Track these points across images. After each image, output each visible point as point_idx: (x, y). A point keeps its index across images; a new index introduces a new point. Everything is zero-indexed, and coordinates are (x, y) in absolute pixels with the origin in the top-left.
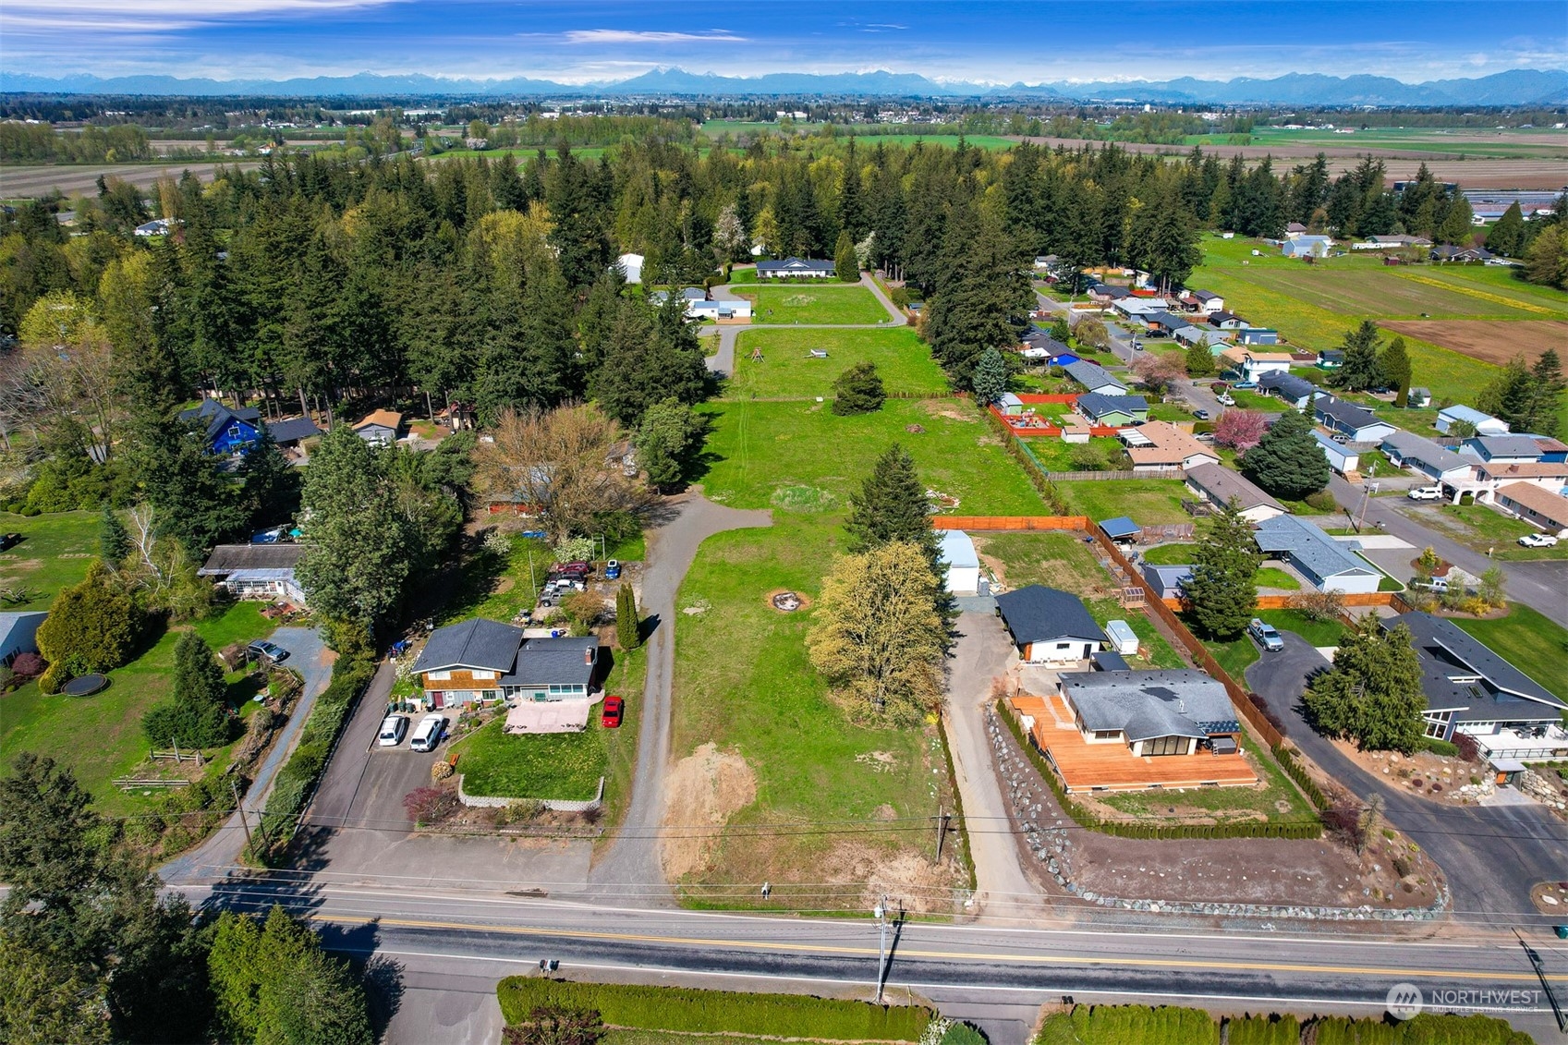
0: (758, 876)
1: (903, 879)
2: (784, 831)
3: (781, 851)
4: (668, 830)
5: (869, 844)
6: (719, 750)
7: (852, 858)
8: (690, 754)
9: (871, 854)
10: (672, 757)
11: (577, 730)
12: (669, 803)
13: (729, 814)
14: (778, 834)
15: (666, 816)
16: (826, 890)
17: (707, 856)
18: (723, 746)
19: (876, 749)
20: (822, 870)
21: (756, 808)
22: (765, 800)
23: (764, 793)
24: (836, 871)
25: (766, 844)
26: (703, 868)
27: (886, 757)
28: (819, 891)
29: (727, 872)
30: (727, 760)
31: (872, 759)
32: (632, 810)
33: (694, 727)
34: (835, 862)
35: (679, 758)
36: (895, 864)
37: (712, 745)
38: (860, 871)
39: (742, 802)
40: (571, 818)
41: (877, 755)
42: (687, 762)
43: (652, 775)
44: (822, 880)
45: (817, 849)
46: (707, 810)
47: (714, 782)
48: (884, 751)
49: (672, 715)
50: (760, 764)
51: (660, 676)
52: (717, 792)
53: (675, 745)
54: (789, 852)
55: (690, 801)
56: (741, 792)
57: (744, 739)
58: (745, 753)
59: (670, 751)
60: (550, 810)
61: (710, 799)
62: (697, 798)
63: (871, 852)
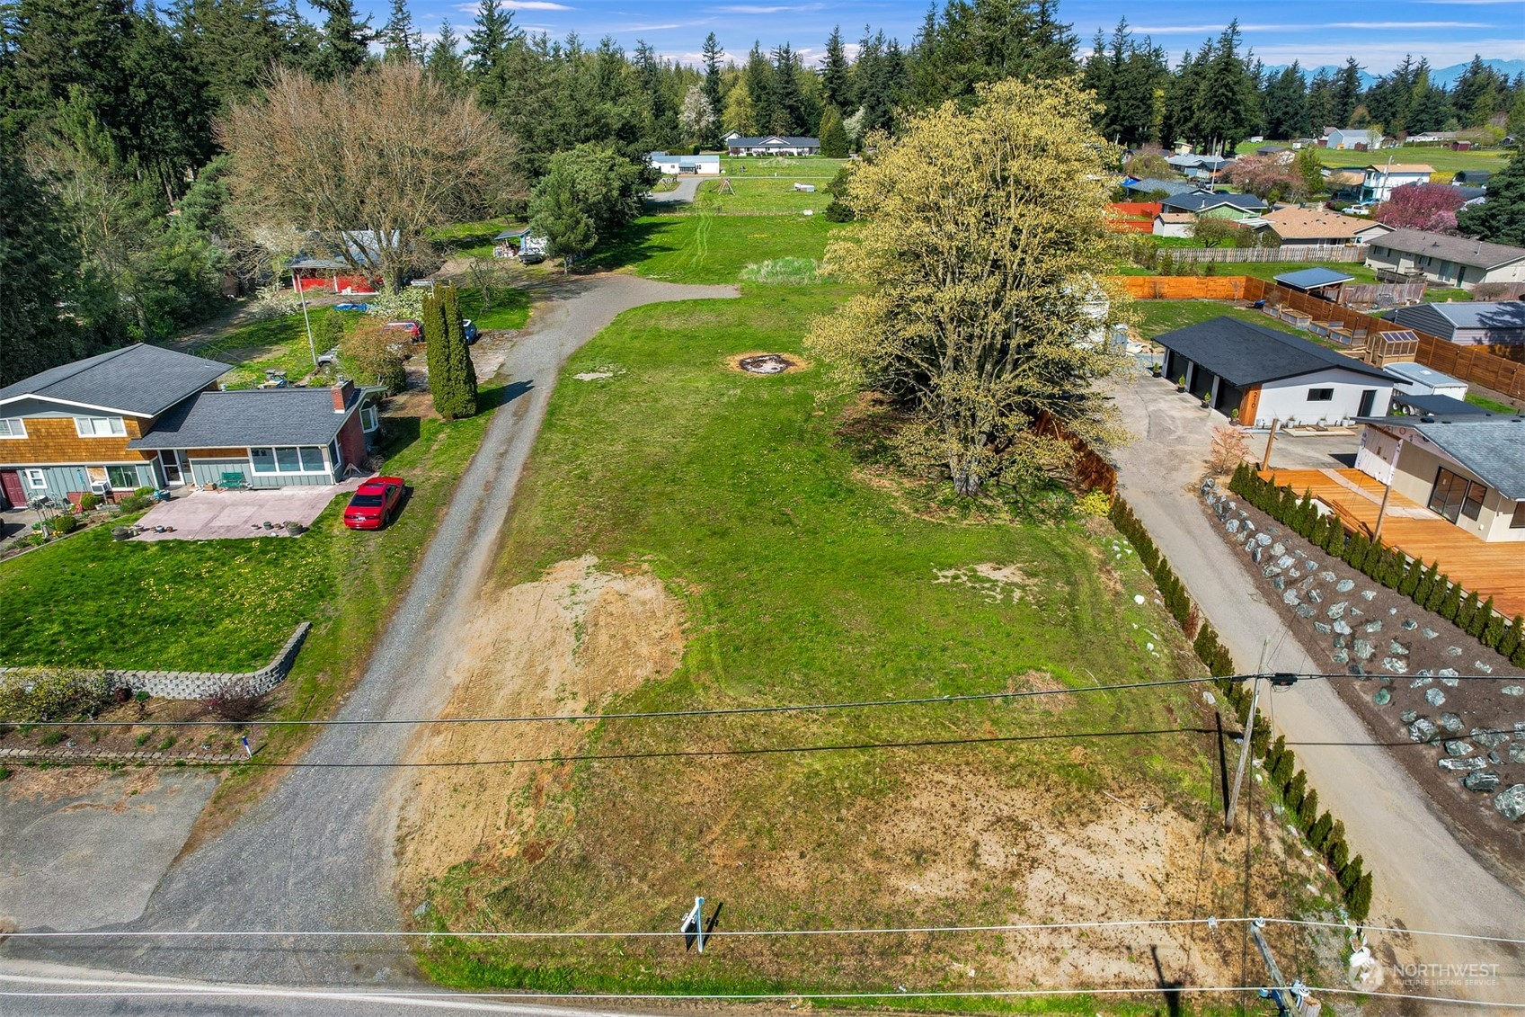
0: (678, 873)
1: (1133, 880)
2: (757, 742)
3: (750, 798)
4: (439, 744)
5: (1010, 774)
6: (602, 568)
7: (964, 816)
8: (534, 576)
9: (1020, 803)
10: (491, 584)
11: (285, 534)
12: (457, 679)
13: (606, 700)
14: (742, 752)
15: (438, 708)
16: (897, 917)
17: (528, 815)
18: (614, 561)
19: (981, 560)
20: (877, 854)
21: (682, 684)
22: (708, 666)
23: (706, 649)
24: (920, 858)
25: (706, 779)
26: (511, 851)
27: (1009, 574)
28: (871, 922)
29: (583, 863)
30: (619, 585)
31: (975, 577)
32: (356, 697)
33: (556, 530)
34: (913, 828)
35: (503, 586)
36: (1098, 832)
37: (590, 560)
38: (995, 855)
39: (644, 672)
40: (187, 716)
41: (984, 570)
42: (525, 594)
43: (433, 619)
44: (876, 884)
45: (855, 790)
46: (551, 694)
47: (579, 629)
48: (1000, 563)
49: (512, 511)
50: (697, 589)
51: (502, 455)
52: (584, 652)
53: (504, 561)
54: (773, 802)
55: (510, 677)
56: (644, 650)
57: (665, 546)
58: (665, 571)
59: (489, 573)
60: (145, 697)
61: (562, 668)
62: (530, 665)
63: (1018, 796)
